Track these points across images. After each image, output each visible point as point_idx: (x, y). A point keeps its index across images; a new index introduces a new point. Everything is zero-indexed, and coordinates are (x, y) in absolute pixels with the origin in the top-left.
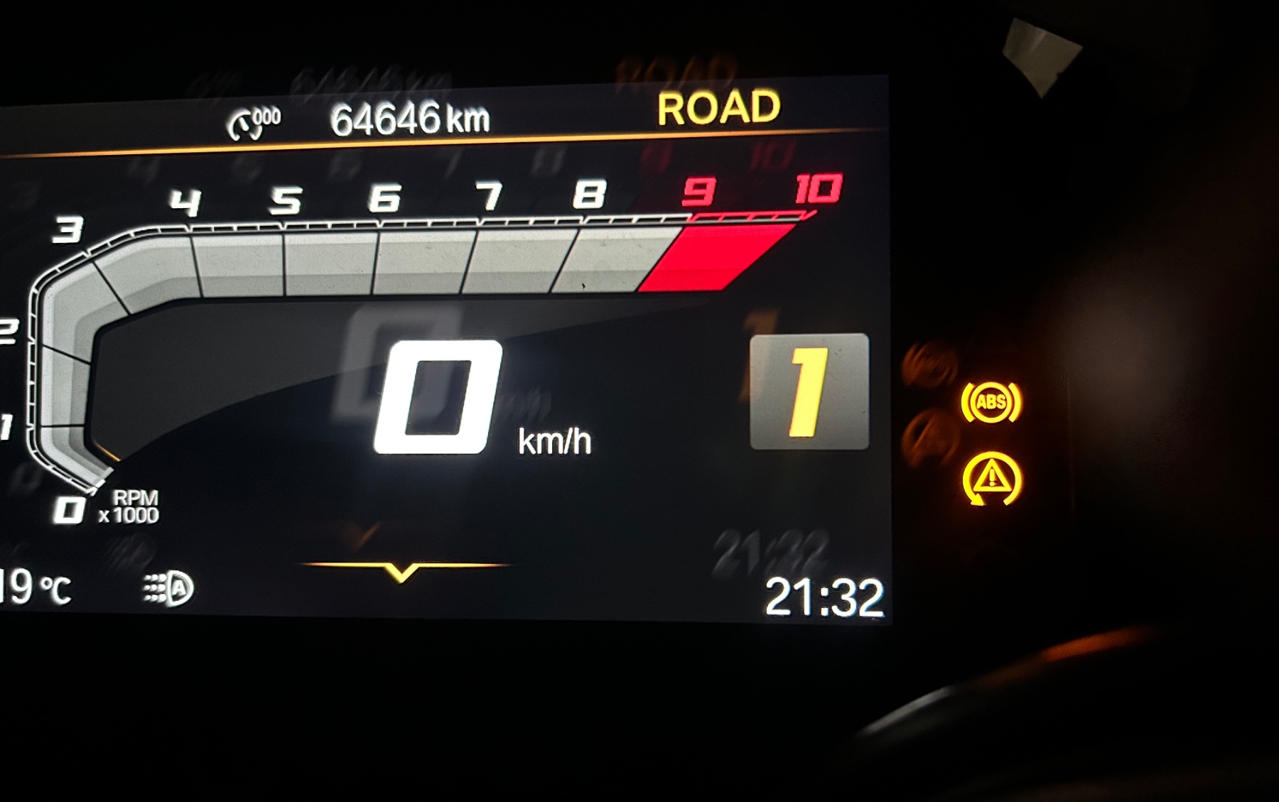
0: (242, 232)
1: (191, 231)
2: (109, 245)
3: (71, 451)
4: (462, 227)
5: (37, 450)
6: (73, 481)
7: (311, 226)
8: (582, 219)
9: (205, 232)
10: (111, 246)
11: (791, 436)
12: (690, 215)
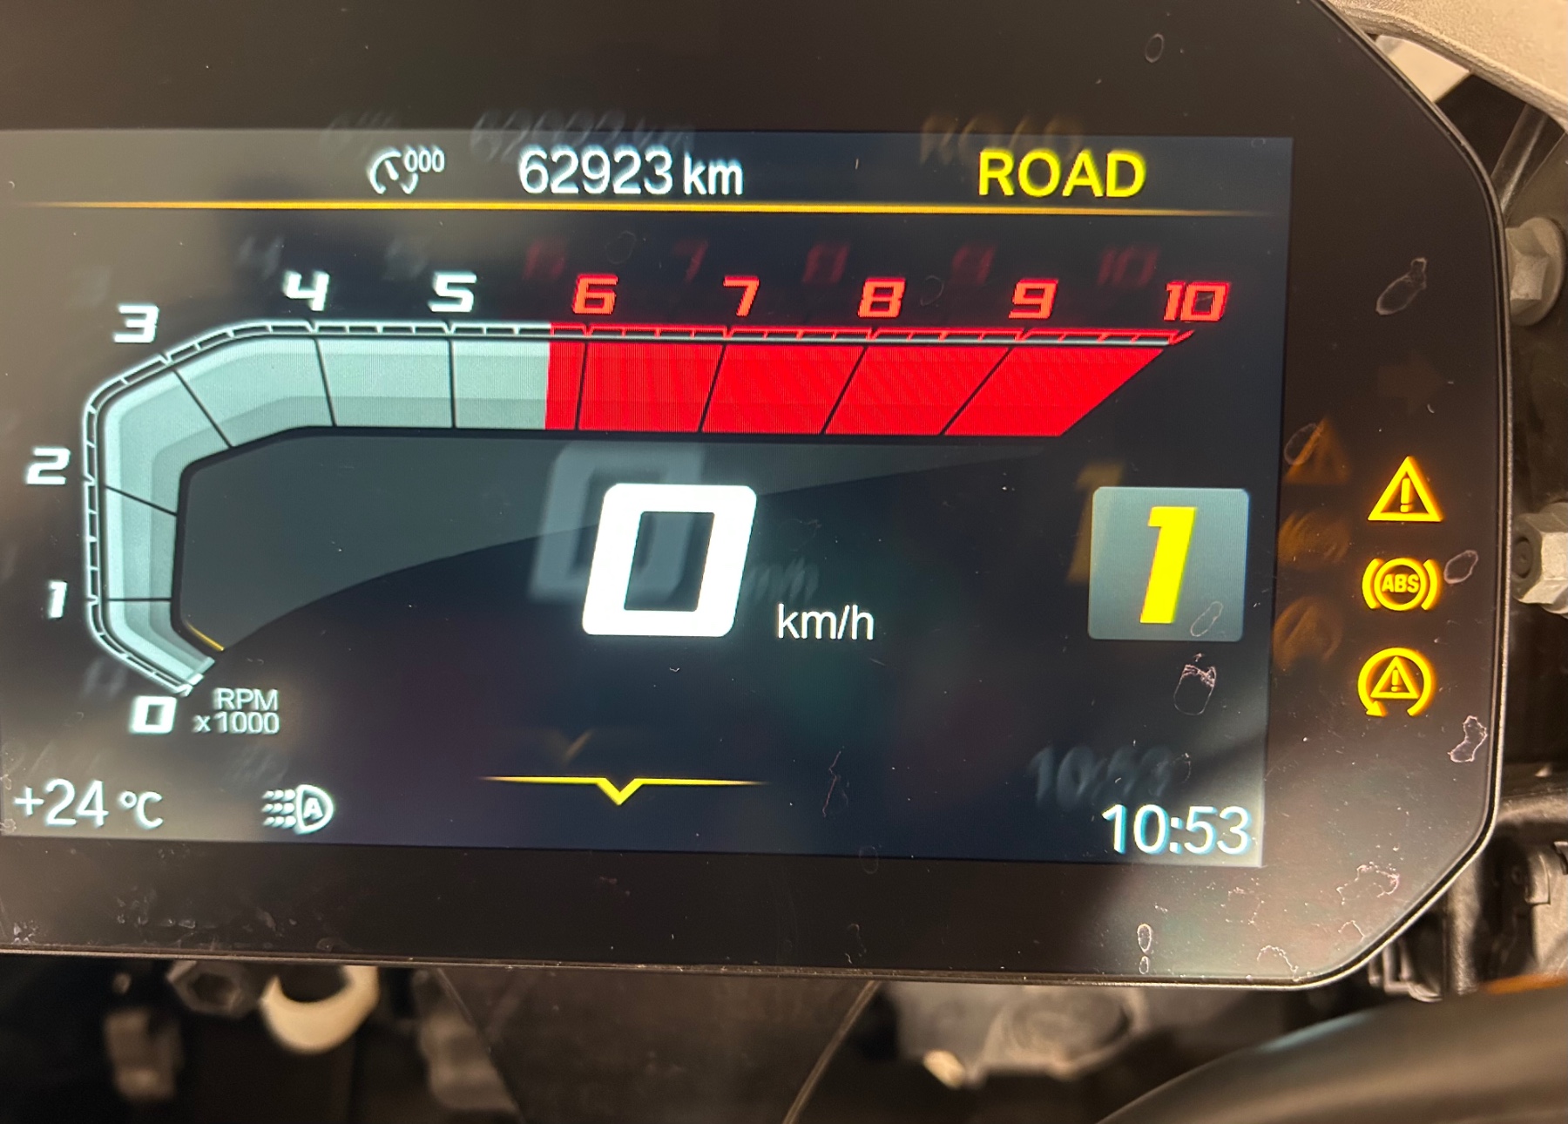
0: (390, 335)
1: (315, 331)
2: (197, 348)
3: (154, 636)
4: (703, 339)
5: (104, 632)
6: (157, 674)
7: (489, 330)
8: (869, 332)
9: (336, 334)
10: (199, 349)
11: (1142, 621)
12: (1019, 333)
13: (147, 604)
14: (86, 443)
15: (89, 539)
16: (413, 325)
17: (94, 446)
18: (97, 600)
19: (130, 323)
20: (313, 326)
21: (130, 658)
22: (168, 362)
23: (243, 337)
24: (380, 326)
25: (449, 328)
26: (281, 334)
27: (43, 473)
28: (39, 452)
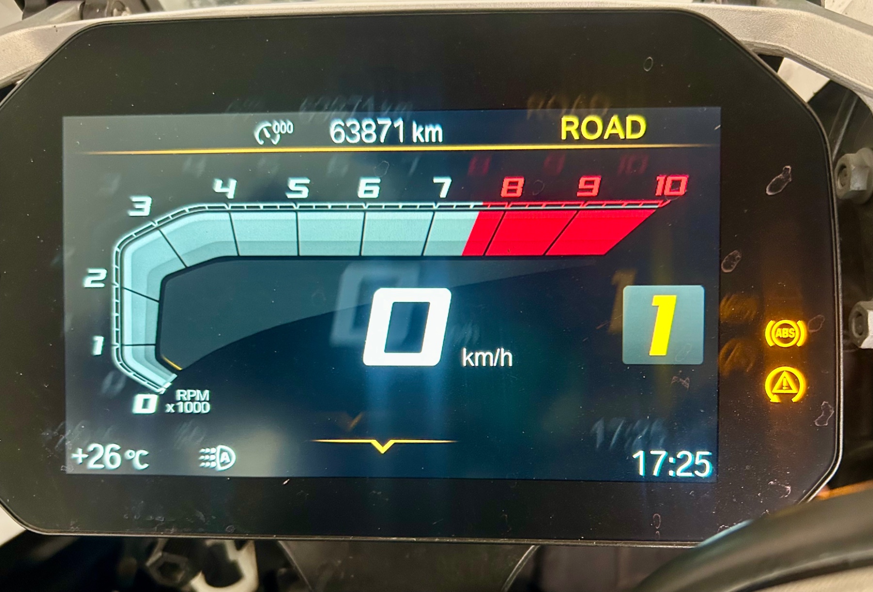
0: (267, 210)
1: (229, 209)
2: (171, 217)
3: (146, 362)
4: (423, 209)
5: (122, 362)
6: (148, 383)
7: (316, 207)
8: (507, 204)
9: (240, 210)
10: (172, 218)
11: (650, 354)
12: (582, 203)
13: (143, 347)
14: (114, 266)
15: (115, 314)
16: (278, 205)
17: (119, 268)
18: (119, 345)
19: (137, 206)
20: (228, 206)
21: (134, 375)
22: (156, 225)
23: (194, 212)
24: (261, 205)
25: (296, 206)
26: (213, 210)
27: (93, 282)
28: (91, 271)
